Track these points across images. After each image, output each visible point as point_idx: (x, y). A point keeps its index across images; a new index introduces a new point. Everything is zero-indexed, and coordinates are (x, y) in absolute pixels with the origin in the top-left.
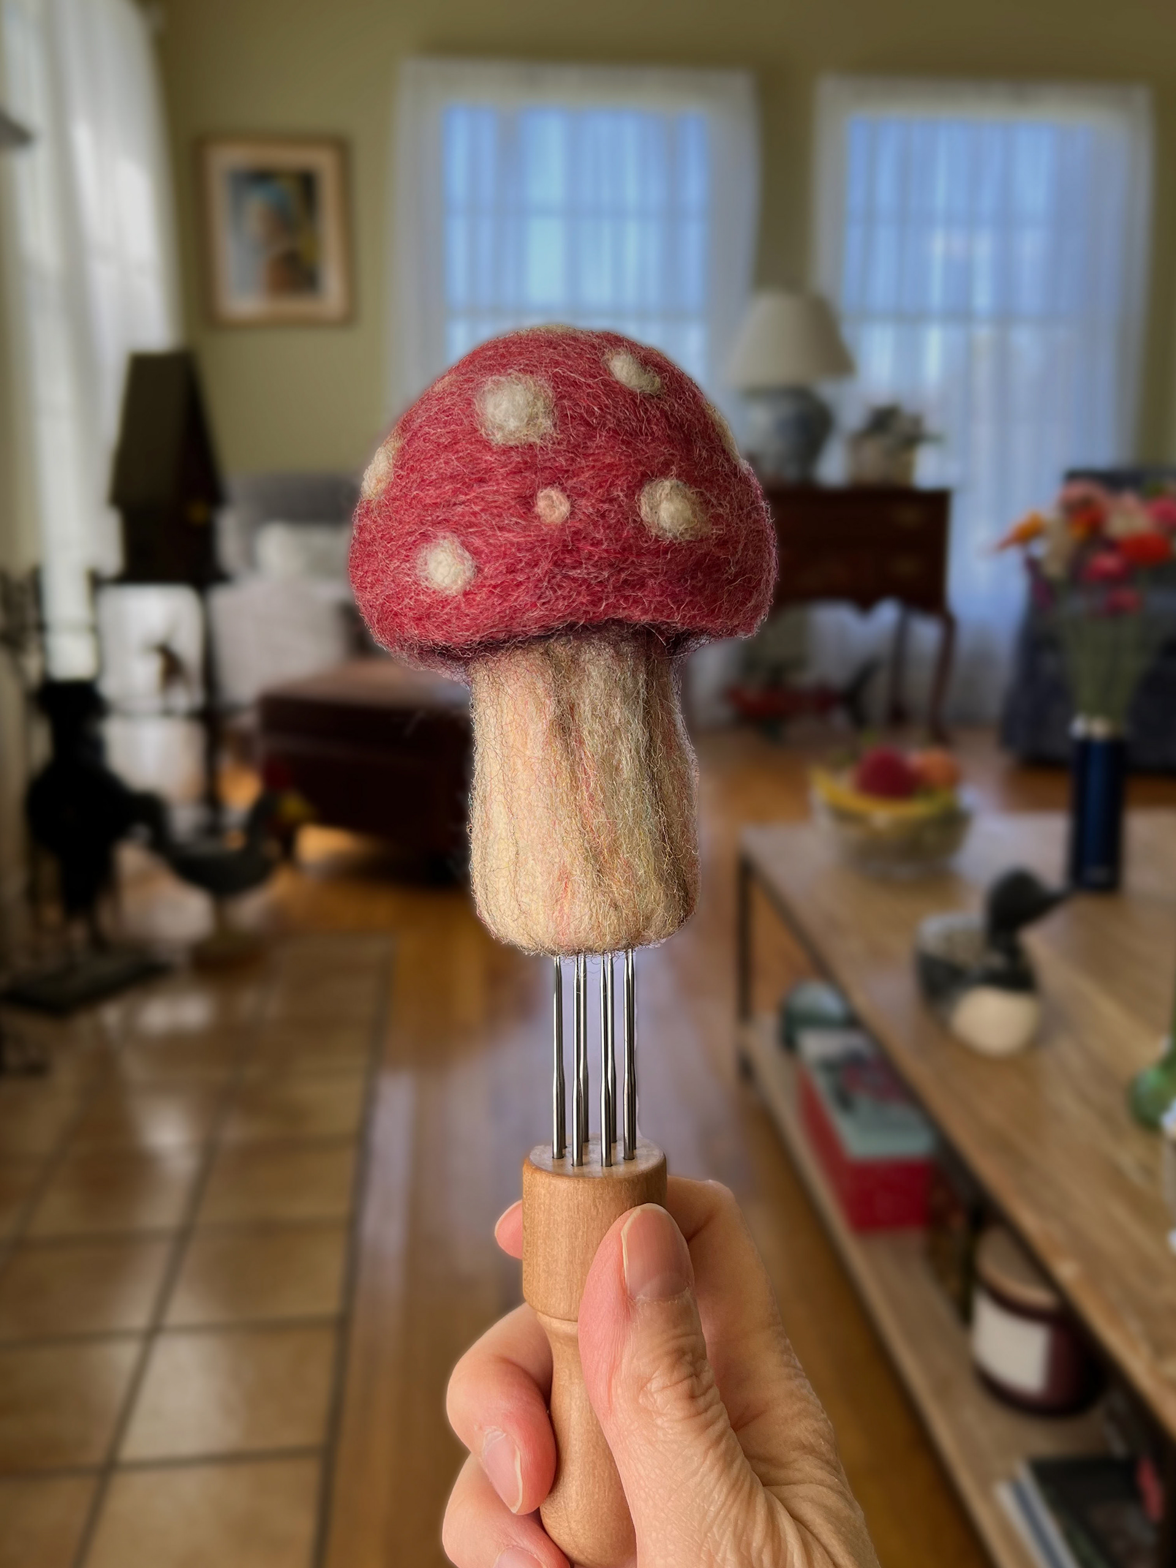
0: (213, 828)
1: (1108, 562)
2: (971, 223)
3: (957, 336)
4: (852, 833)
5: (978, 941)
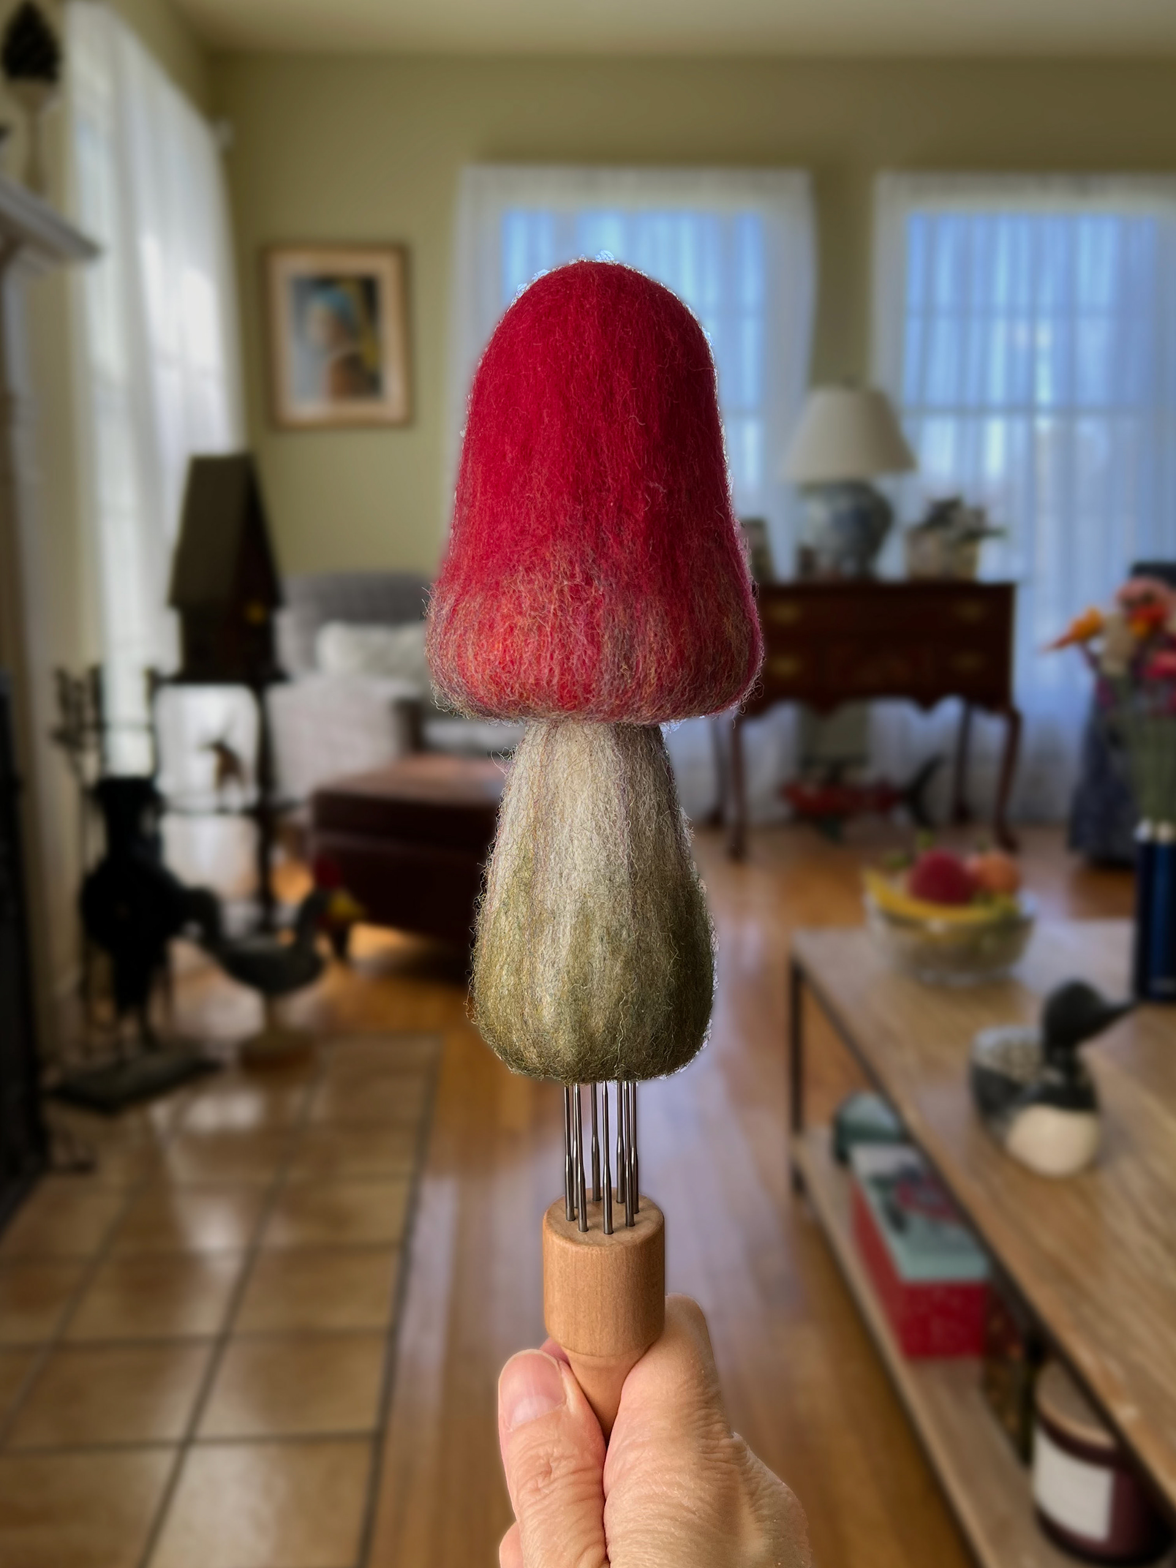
0: (266, 926)
1: (1171, 660)
2: (1033, 315)
3: (1020, 428)
4: (908, 939)
5: (1036, 1055)
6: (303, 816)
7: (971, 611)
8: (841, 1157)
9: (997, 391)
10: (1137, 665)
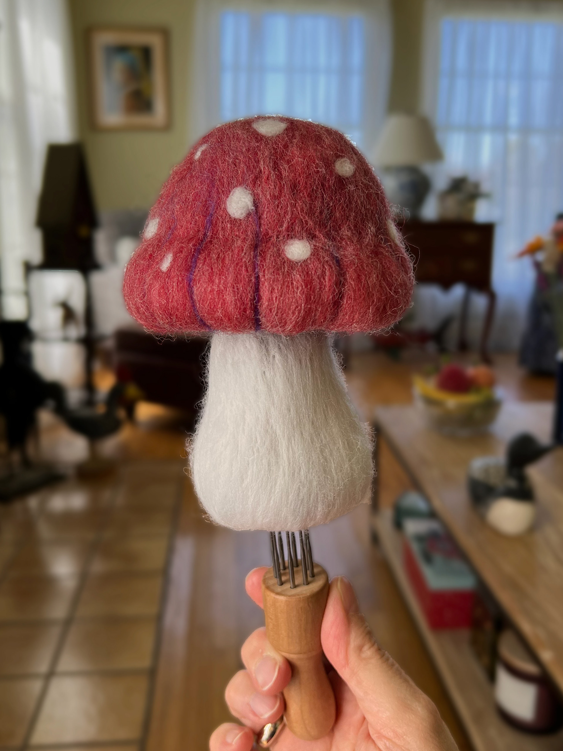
0: (90, 402)
2: (508, 77)
3: (500, 140)
4: (435, 411)
5: (503, 472)
6: (110, 344)
7: (471, 238)
8: (398, 525)
10: (561, 267)
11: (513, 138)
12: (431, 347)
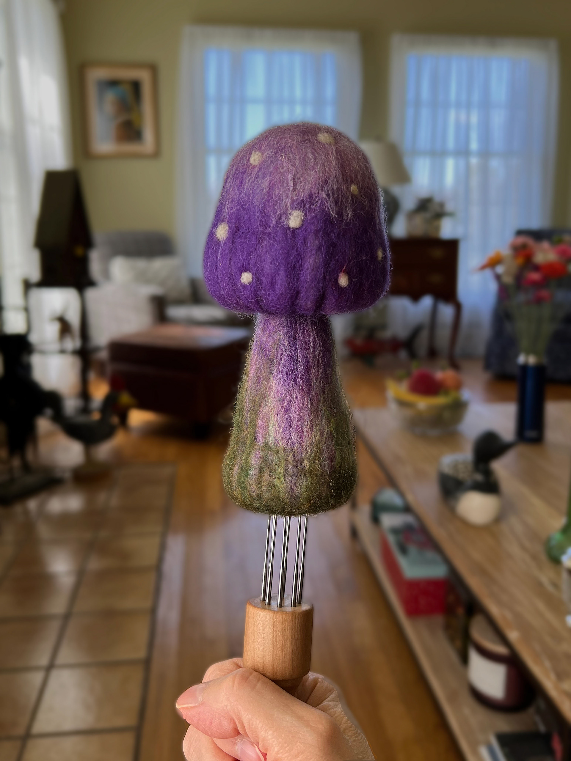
0: (85, 410)
1: (535, 276)
2: (469, 106)
3: (462, 163)
4: (408, 413)
5: (470, 467)
6: (103, 355)
7: (438, 253)
8: (375, 520)
9: (451, 144)
10: (519, 279)
11: (474, 161)
12: (403, 354)
